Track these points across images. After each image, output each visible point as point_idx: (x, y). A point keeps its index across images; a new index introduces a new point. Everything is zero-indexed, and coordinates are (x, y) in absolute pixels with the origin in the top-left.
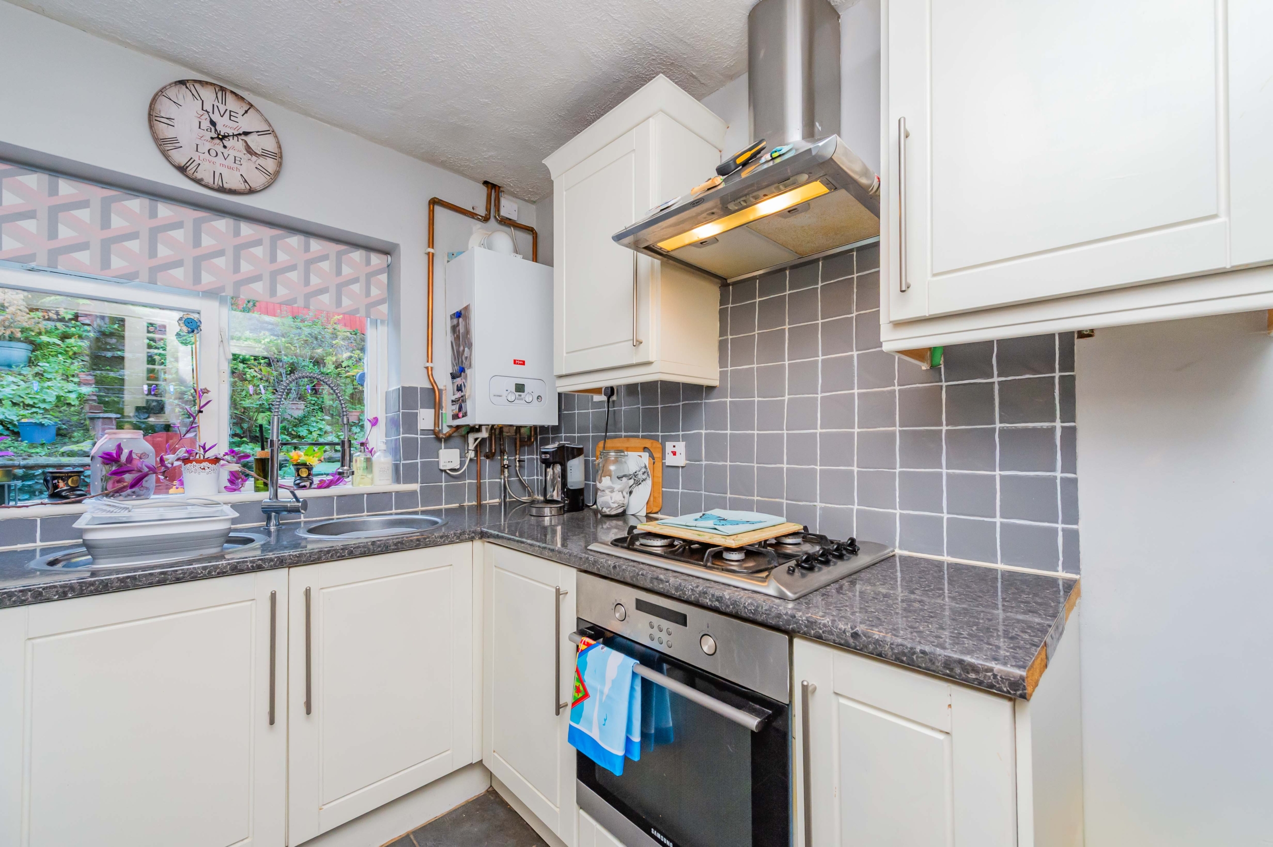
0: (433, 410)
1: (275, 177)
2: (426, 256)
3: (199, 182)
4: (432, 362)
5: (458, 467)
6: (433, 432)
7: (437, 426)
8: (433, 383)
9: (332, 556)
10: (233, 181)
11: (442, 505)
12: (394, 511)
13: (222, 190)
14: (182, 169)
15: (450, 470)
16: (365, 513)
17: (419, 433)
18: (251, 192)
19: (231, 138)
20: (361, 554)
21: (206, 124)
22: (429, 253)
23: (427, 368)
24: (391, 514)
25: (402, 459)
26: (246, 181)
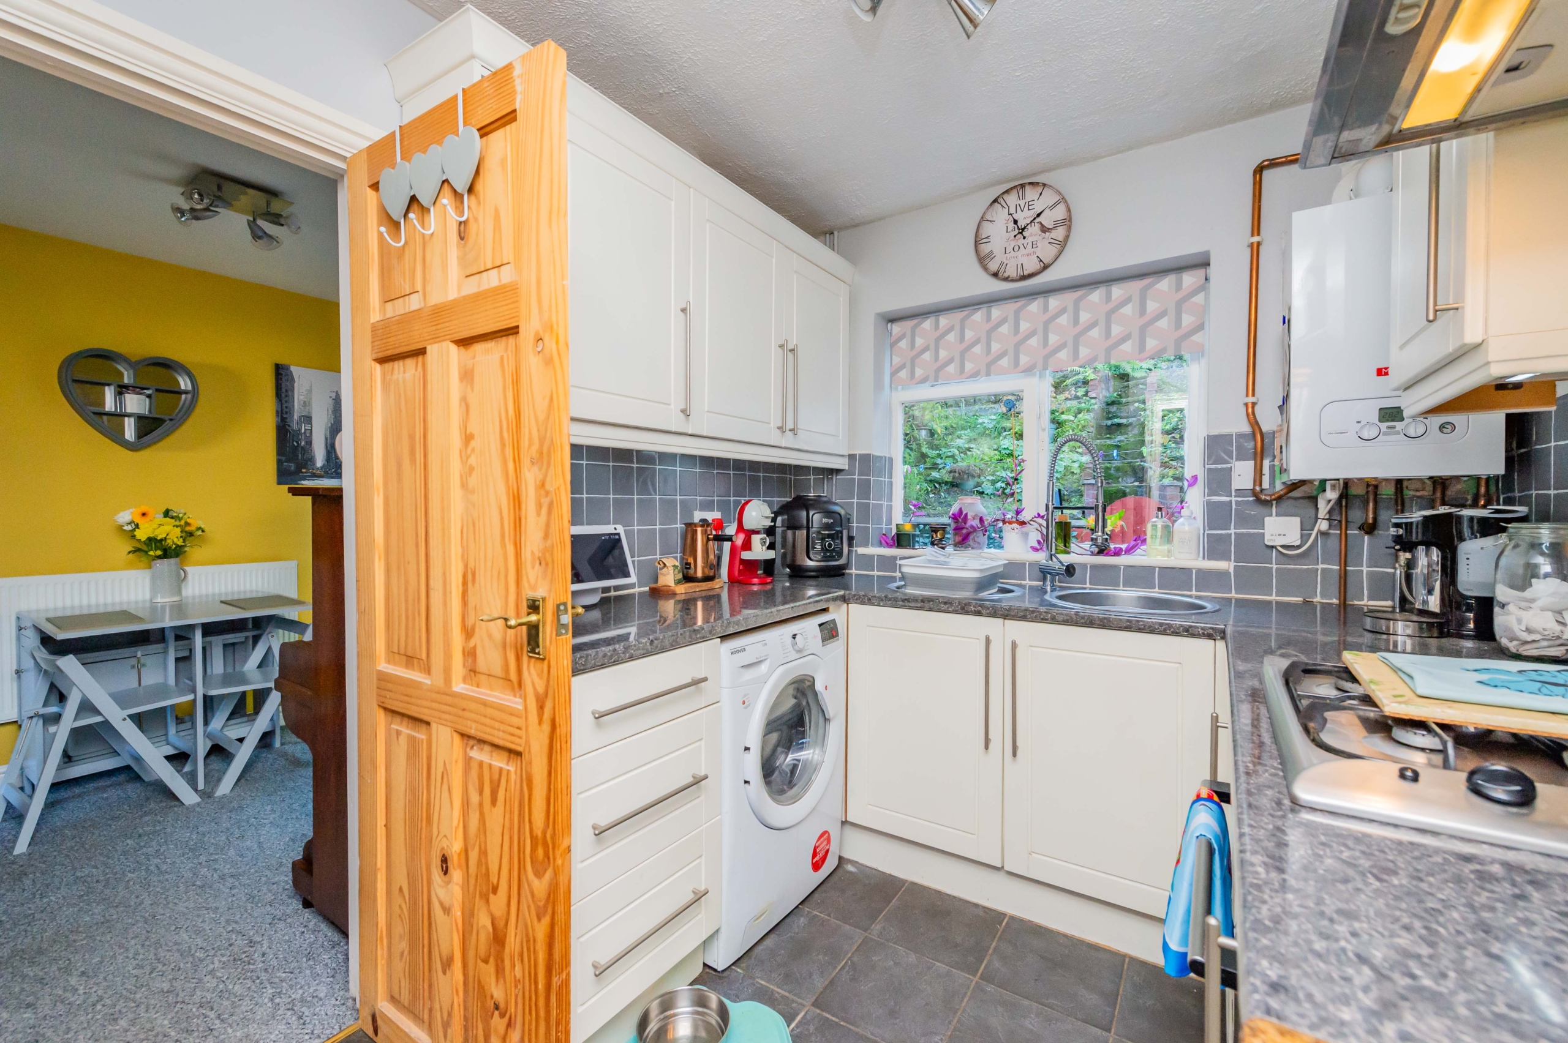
0: (1252, 463)
1: (1063, 244)
2: (1249, 250)
3: (1006, 279)
4: (1253, 395)
5: (1298, 543)
6: (1254, 493)
7: (1258, 483)
8: (1254, 423)
9: (1036, 617)
10: (1031, 266)
11: (1271, 595)
12: (1194, 593)
13: (1024, 278)
14: (995, 275)
15: (1282, 546)
16: (1157, 590)
17: (1233, 494)
18: (1046, 267)
19: (1029, 226)
20: (1064, 621)
21: (1011, 225)
22: (1252, 243)
23: (1246, 405)
24: (1190, 596)
25: (1207, 528)
26: (1041, 261)
